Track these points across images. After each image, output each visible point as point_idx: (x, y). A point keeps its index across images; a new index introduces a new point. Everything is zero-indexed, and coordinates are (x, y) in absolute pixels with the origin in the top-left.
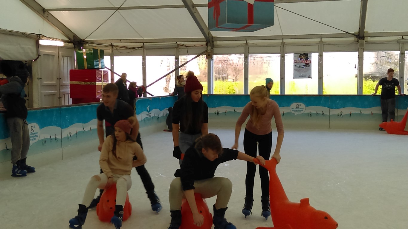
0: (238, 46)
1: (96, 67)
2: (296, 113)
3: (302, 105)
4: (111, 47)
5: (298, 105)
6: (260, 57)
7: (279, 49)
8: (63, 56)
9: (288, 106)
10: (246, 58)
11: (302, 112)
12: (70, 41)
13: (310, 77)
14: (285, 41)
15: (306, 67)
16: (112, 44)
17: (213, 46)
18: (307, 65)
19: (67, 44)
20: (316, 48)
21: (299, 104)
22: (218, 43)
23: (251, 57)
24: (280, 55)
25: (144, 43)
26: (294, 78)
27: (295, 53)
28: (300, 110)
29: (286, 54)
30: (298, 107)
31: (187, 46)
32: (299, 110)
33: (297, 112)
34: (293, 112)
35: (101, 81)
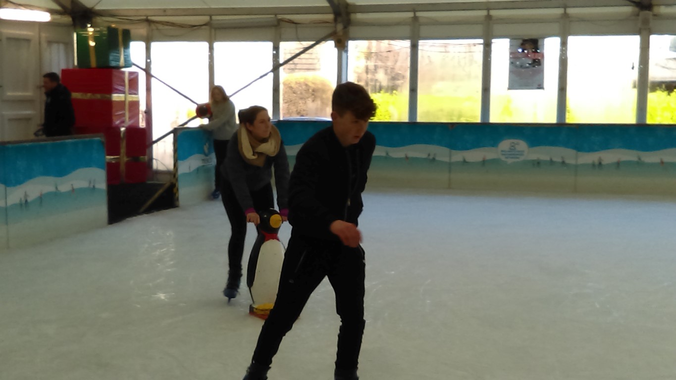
0: (398, 24)
1: (113, 64)
2: (510, 161)
3: (522, 145)
4: (145, 24)
5: (513, 144)
6: (441, 46)
7: (479, 29)
8: (50, 43)
9: (493, 146)
10: (414, 48)
11: (522, 158)
12: (64, 11)
13: (540, 87)
14: (493, 13)
15: (534, 66)
16: (149, 18)
17: (348, 23)
18: (536, 63)
19: (58, 17)
20: (556, 27)
21: (515, 141)
22: (359, 16)
23: (425, 46)
24: (481, 41)
25: (211, 17)
26: (509, 89)
27: (513, 38)
28: (517, 155)
29: (493, 41)
30: (513, 148)
31: (296, 23)
32: (514, 154)
33: (512, 158)
34: (503, 158)
35: (124, 92)
